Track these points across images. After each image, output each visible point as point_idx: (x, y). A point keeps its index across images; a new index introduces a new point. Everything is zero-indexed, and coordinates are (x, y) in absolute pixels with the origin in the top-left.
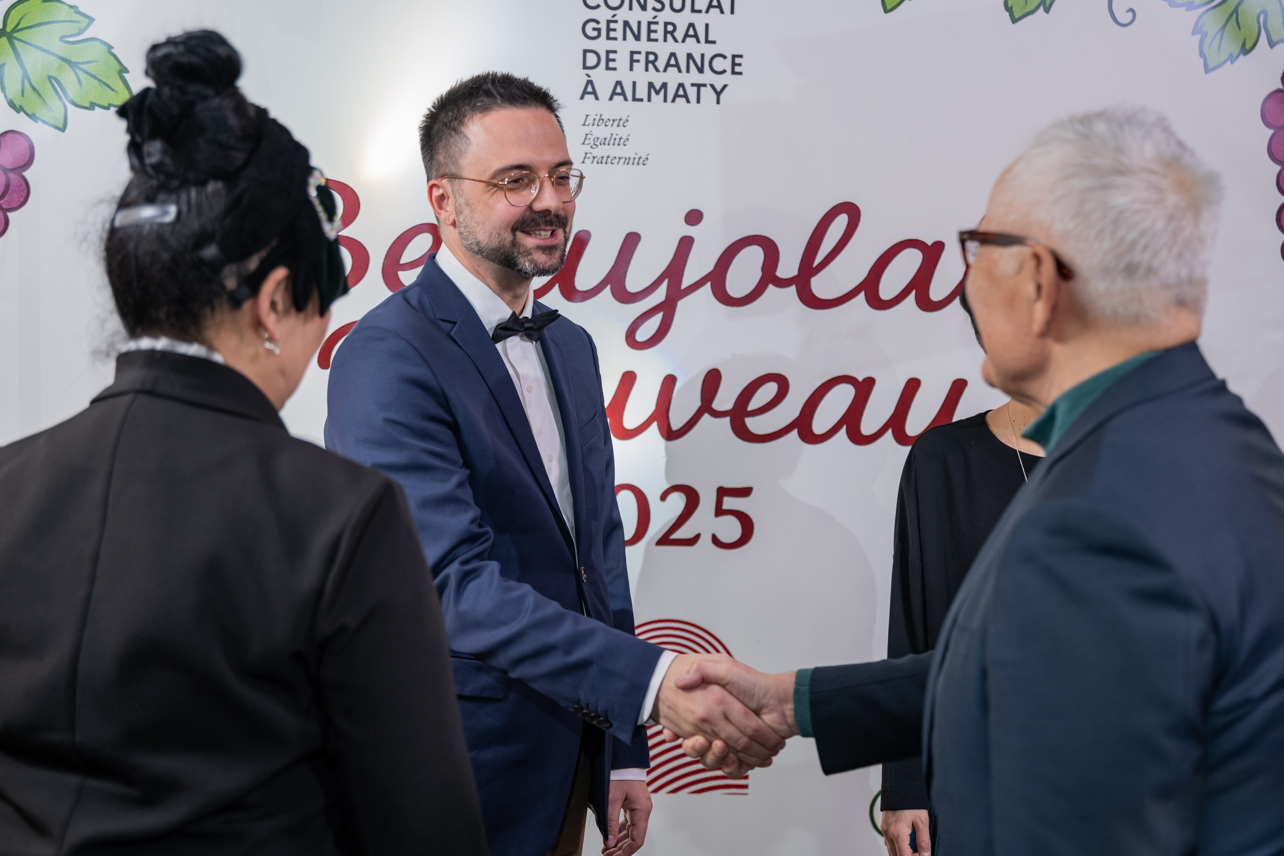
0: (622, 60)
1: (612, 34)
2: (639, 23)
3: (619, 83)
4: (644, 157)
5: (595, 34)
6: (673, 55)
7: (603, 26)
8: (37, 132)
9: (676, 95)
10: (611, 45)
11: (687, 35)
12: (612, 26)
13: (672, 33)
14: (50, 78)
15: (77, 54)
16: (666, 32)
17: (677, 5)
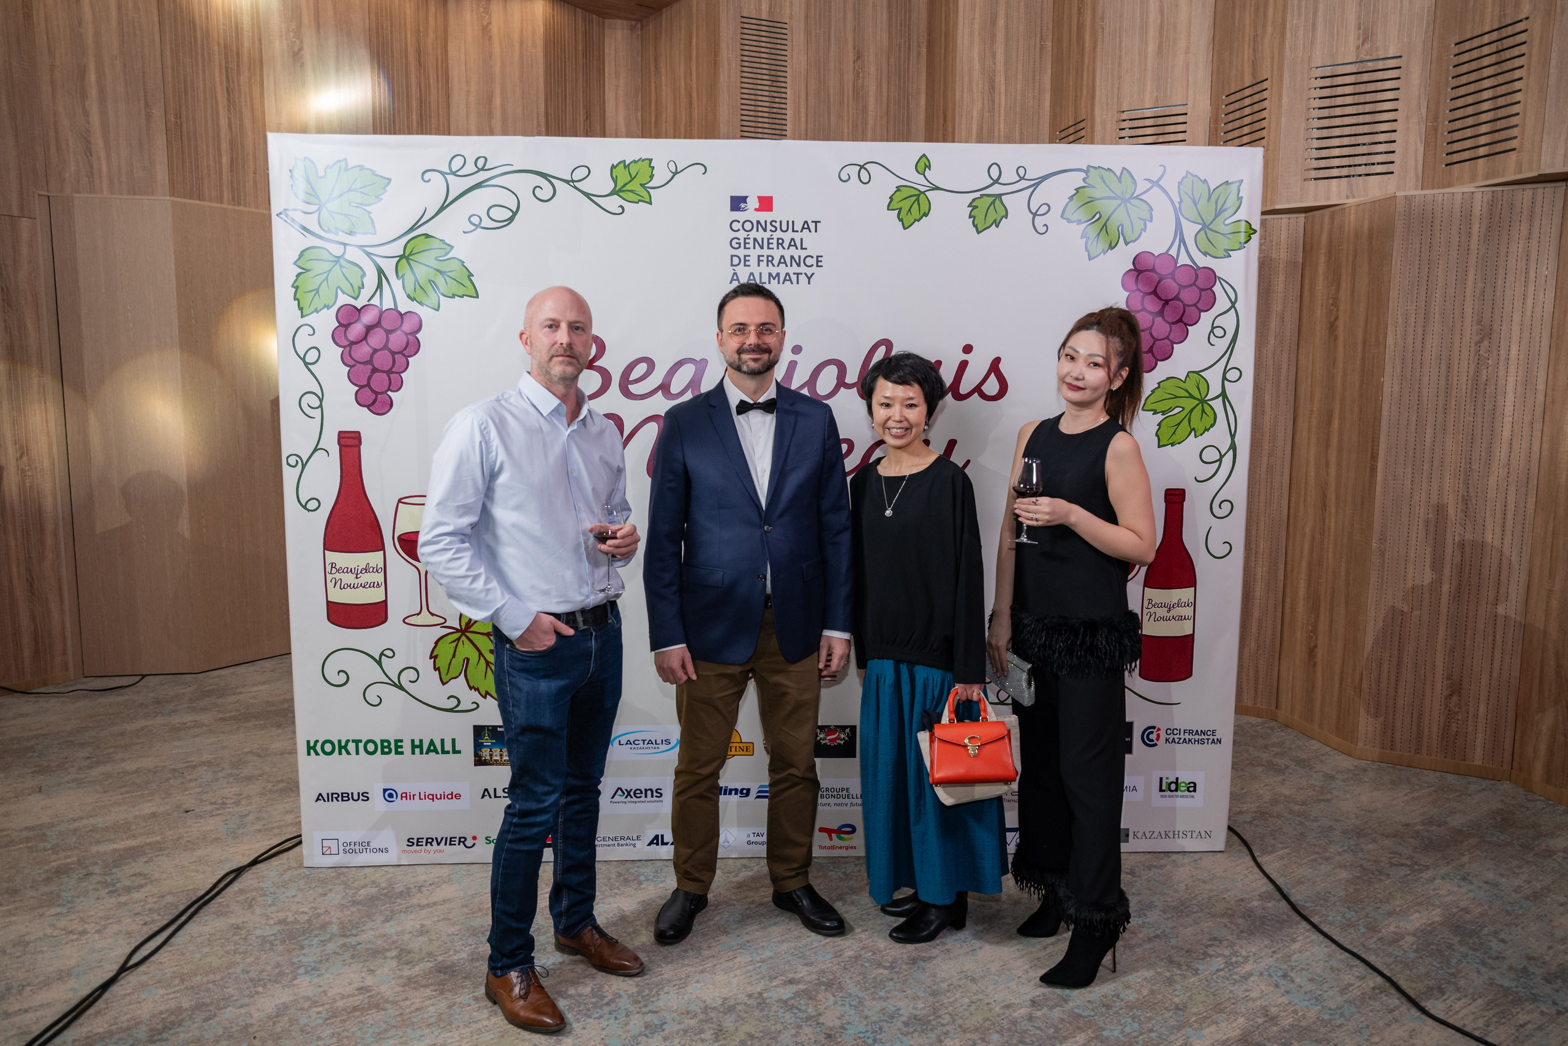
0: (753, 261)
1: (747, 246)
2: (762, 239)
3: (752, 274)
5: (737, 246)
6: (782, 257)
7: (742, 241)
8: (423, 312)
9: (785, 280)
10: (747, 252)
11: (790, 245)
12: (747, 241)
13: (781, 244)
14: (430, 281)
15: (444, 267)
16: (778, 244)
17: (784, 228)
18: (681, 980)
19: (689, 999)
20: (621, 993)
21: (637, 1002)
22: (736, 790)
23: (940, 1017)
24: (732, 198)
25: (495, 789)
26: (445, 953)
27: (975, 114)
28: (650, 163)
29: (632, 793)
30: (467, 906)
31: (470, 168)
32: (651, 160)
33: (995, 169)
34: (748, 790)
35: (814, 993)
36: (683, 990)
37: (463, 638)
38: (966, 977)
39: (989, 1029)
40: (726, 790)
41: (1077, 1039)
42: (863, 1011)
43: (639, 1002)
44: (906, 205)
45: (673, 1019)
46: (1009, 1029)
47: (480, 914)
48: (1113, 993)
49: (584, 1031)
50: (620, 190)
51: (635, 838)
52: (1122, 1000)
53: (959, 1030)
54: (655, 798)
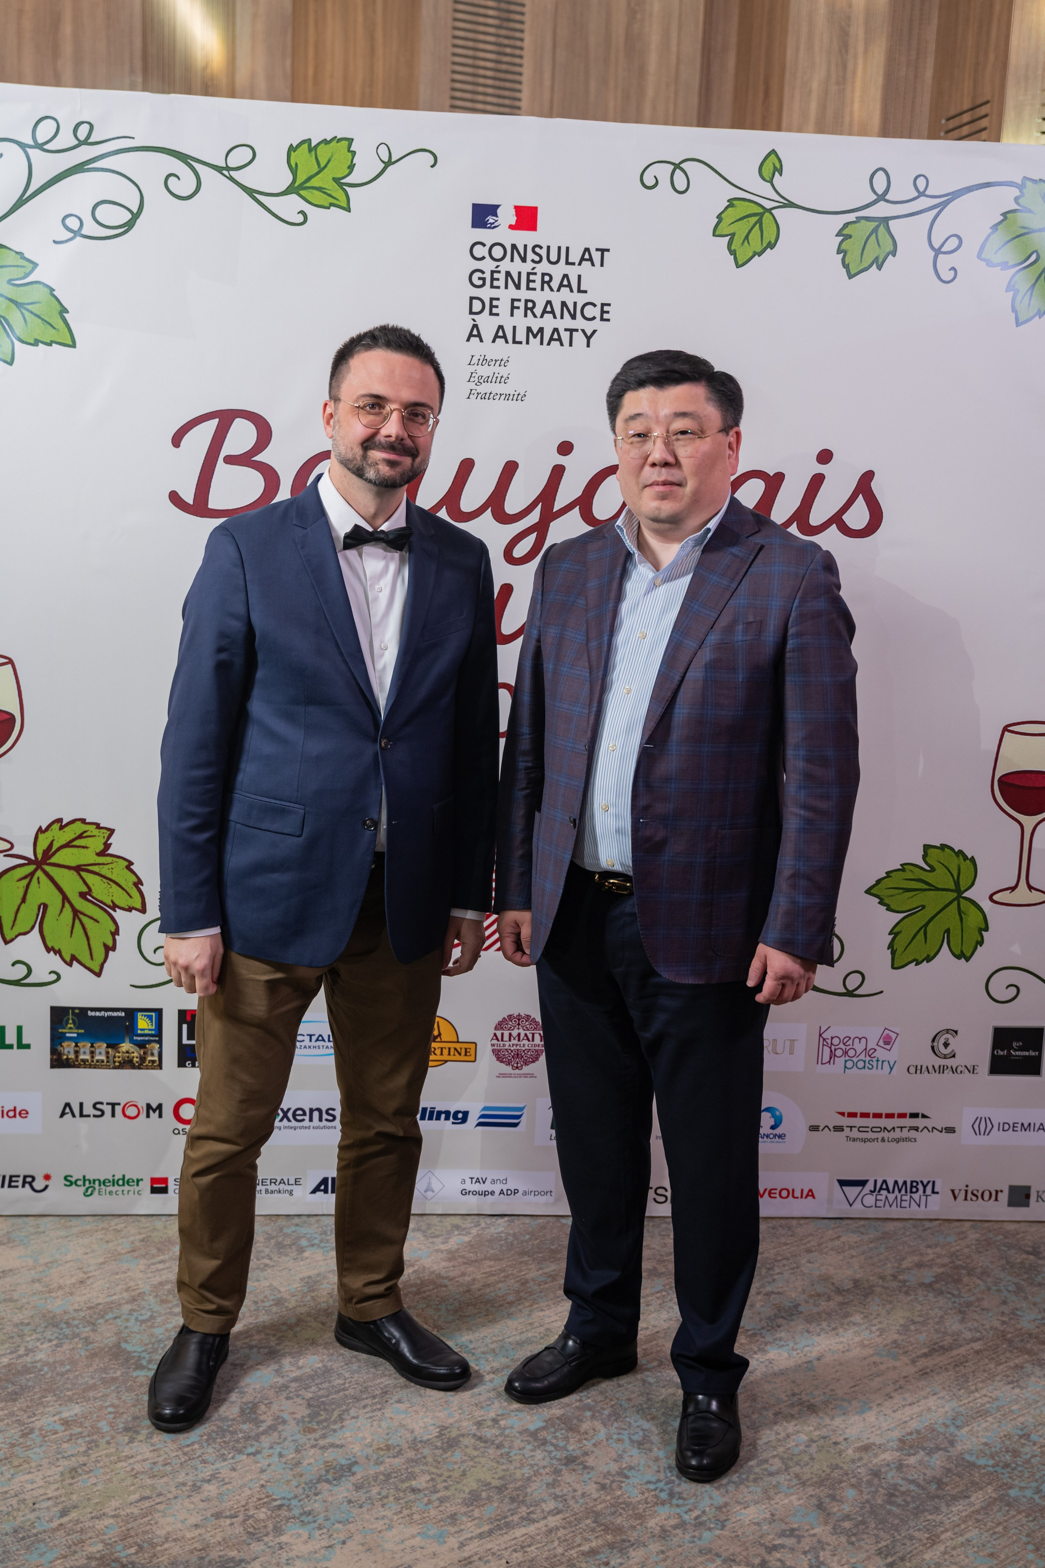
0: (504, 307)
1: (496, 283)
2: (520, 273)
3: (501, 327)
4: (522, 394)
5: (480, 282)
6: (549, 302)
7: (488, 276)
9: (551, 339)
10: (494, 293)
11: (561, 285)
12: (496, 276)
13: (548, 283)
15: (22, 295)
16: (543, 282)
17: (553, 258)
18: (374, 1397)
19: (388, 1428)
20: (285, 1416)
21: (312, 1431)
22: (447, 1114)
23: (766, 1461)
24: (475, 206)
25: (81, 1105)
26: (11, 1353)
27: (815, 85)
28: (350, 146)
29: (290, 1115)
30: (39, 1281)
31: (66, 139)
32: (350, 141)
33: (880, 179)
34: (466, 1114)
35: (575, 1421)
36: (379, 1413)
37: (39, 873)
38: (801, 1403)
39: (841, 1482)
40: (432, 1113)
41: (972, 1499)
42: (650, 1450)
43: (314, 1430)
44: (741, 229)
45: (367, 1458)
46: (869, 1483)
47: (60, 1293)
48: (1021, 1433)
49: (234, 1474)
50: (302, 187)
51: (292, 1181)
52: (1035, 1444)
53: (795, 1482)
54: (324, 1123)
